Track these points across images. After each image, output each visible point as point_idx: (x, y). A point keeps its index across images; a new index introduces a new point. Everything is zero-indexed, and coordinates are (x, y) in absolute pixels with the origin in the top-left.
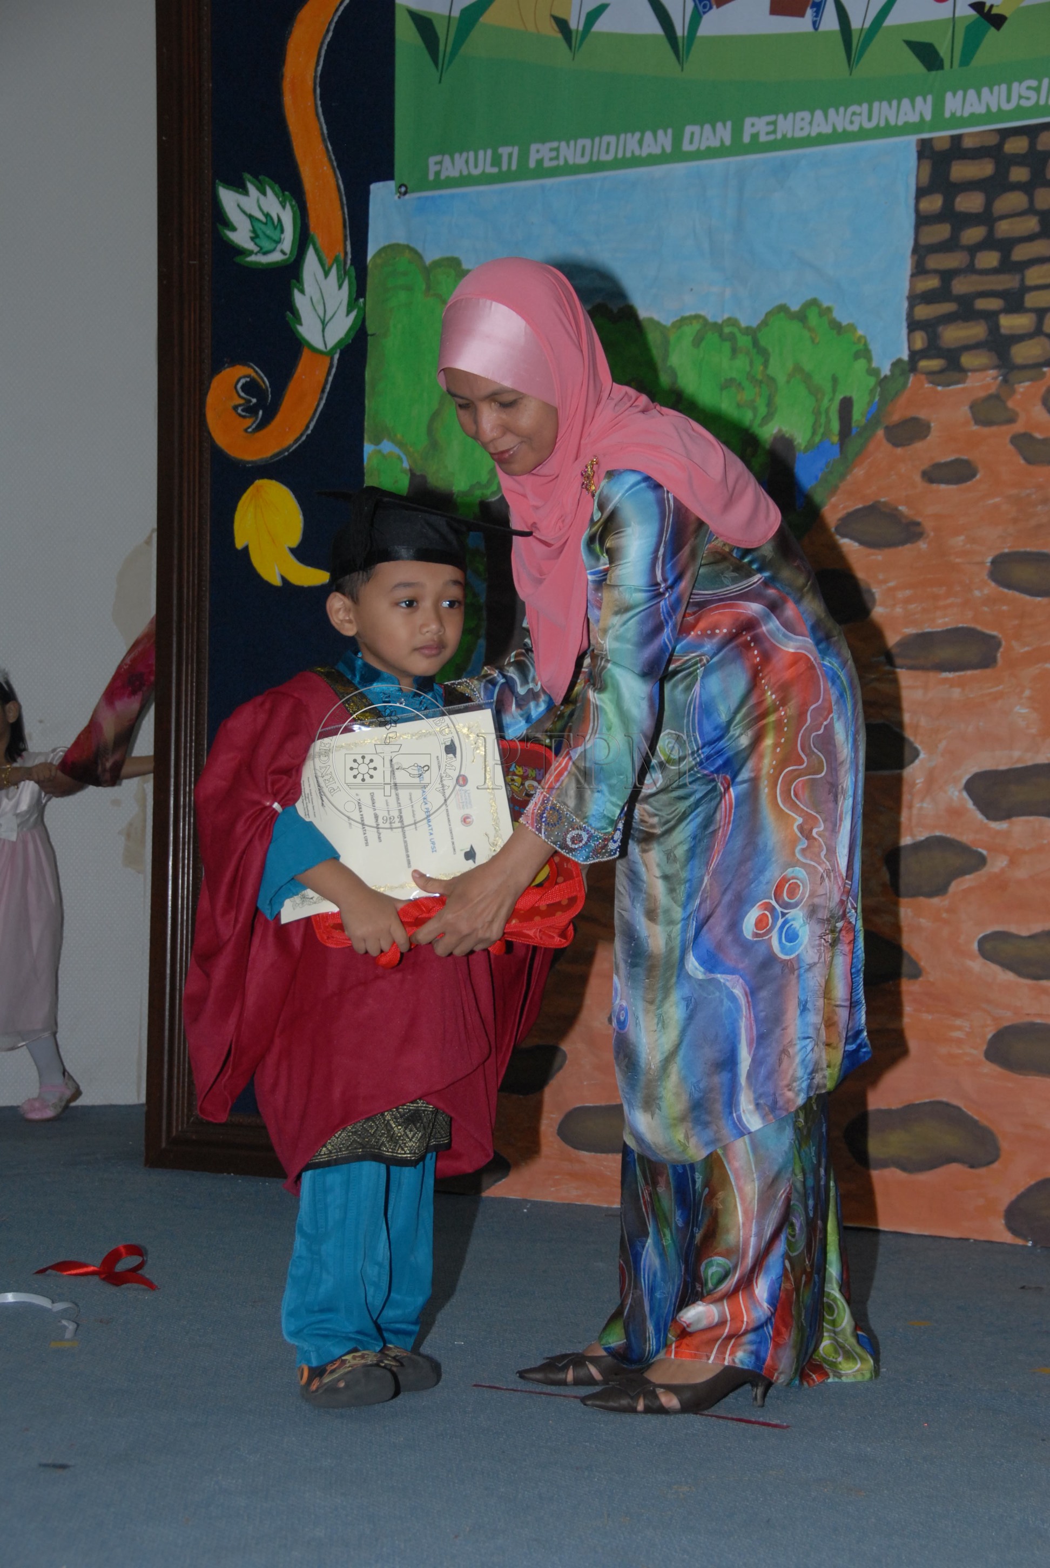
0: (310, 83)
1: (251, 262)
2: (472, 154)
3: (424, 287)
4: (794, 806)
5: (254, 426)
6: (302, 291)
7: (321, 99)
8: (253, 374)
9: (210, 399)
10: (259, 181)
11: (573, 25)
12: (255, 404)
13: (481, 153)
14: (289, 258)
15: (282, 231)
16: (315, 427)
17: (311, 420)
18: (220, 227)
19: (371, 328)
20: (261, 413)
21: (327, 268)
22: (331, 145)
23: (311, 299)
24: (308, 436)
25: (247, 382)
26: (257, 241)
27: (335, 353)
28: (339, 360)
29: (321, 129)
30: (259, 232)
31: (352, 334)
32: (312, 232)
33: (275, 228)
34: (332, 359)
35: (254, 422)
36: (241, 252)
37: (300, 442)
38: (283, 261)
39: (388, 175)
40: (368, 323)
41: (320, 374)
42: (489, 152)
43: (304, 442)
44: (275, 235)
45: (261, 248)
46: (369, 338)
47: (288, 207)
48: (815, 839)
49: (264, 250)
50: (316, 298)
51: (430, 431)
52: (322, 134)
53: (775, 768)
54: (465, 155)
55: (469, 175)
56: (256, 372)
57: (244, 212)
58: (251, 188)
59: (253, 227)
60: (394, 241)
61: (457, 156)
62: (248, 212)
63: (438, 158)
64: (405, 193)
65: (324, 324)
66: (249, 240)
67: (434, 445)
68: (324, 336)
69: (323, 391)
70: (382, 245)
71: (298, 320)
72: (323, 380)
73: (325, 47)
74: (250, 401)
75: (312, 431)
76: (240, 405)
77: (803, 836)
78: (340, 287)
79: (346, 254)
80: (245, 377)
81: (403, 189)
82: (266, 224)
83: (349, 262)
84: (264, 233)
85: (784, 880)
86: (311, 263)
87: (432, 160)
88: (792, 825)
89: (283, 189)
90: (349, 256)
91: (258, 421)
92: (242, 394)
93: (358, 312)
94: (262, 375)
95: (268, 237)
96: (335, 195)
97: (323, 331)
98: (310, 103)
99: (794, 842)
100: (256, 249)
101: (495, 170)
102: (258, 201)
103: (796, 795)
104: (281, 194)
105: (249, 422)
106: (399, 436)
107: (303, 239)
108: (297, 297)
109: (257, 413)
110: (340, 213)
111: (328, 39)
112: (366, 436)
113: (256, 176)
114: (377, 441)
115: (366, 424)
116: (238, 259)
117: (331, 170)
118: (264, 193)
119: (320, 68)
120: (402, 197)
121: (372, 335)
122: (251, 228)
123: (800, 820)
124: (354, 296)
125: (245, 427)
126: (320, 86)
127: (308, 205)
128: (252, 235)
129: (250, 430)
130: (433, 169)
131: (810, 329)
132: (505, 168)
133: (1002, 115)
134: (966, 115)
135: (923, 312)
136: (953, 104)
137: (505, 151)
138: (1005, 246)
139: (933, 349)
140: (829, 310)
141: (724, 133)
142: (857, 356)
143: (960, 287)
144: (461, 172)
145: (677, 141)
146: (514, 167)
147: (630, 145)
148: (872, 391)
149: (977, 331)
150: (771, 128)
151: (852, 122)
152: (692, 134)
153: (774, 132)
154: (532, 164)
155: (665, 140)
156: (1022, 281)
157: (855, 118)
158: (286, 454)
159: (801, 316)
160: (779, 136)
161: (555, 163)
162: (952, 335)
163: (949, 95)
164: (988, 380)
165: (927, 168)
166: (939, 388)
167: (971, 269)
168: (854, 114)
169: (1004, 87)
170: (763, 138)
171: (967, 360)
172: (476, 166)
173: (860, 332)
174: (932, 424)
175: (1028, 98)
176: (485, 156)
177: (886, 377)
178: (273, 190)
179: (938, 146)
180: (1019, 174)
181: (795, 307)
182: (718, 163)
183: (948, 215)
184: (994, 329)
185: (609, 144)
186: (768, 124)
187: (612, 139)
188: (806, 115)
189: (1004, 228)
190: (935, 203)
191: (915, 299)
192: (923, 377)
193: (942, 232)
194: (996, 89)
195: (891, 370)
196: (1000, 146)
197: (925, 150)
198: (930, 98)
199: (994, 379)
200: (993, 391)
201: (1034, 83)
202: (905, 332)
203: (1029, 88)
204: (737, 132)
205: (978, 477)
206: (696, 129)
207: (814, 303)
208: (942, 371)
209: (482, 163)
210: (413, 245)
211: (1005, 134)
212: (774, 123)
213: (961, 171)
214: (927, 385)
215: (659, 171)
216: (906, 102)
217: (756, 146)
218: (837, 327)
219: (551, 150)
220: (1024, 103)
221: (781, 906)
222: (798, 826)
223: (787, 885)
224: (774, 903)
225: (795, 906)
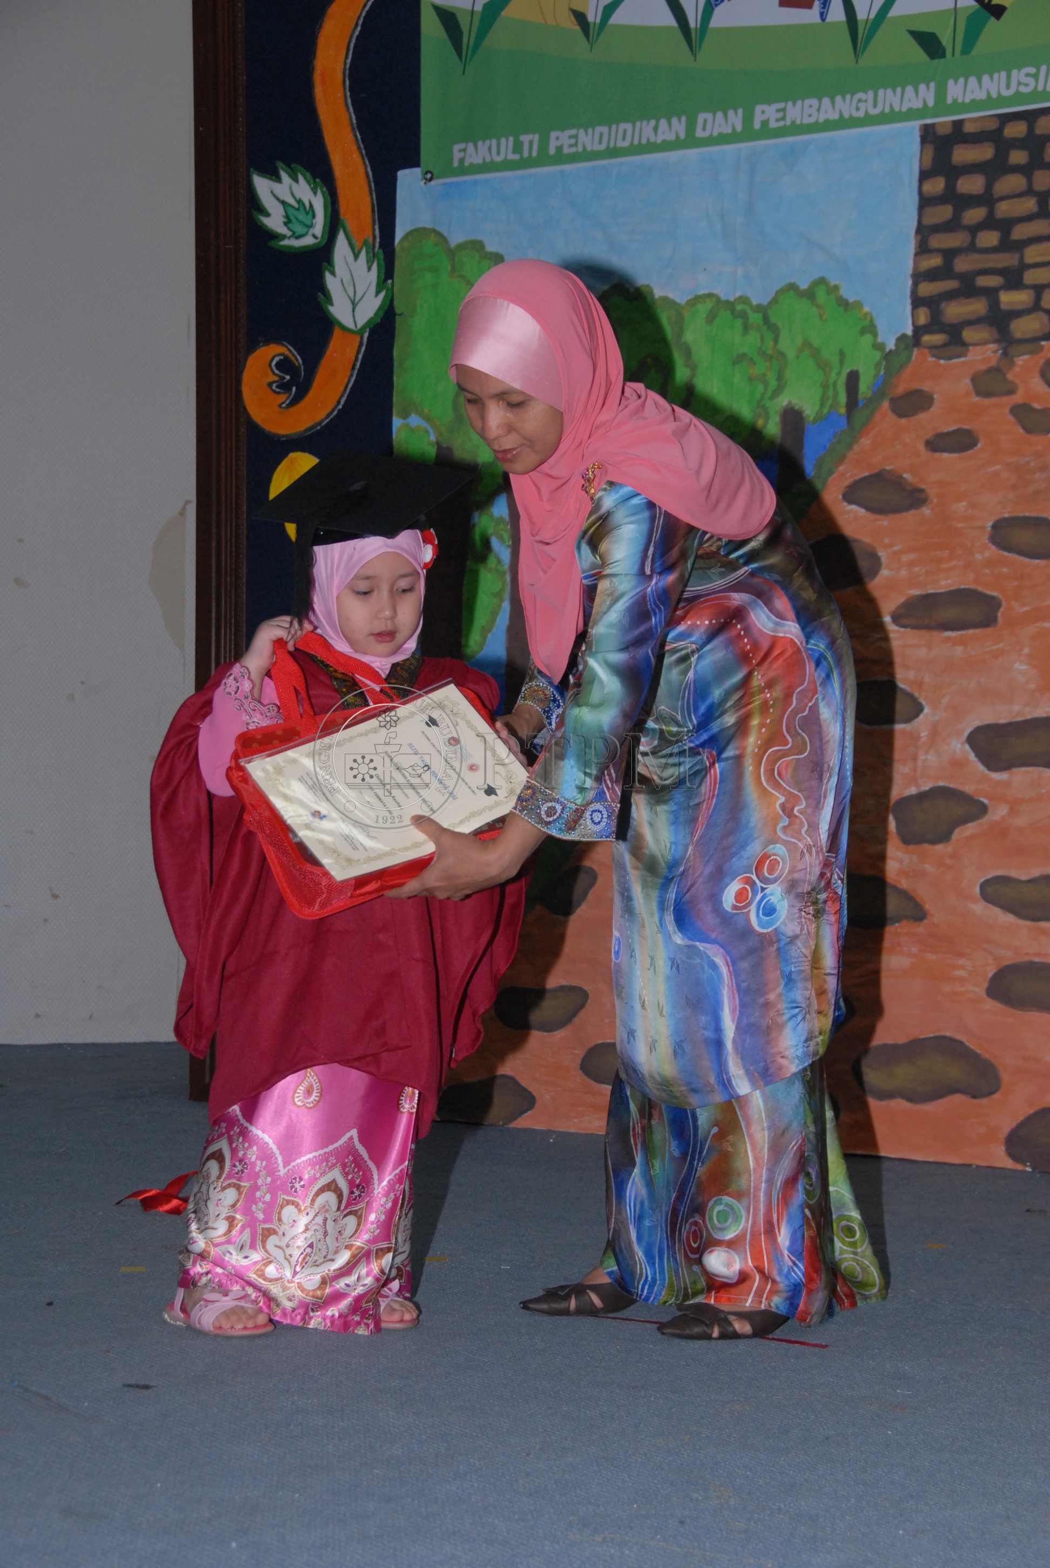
0: (340, 75)
1: (284, 246)
2: (494, 142)
3: (449, 268)
4: (777, 785)
5: (287, 402)
6: (333, 273)
7: (350, 90)
8: (287, 353)
9: (246, 376)
10: (292, 169)
11: (591, 18)
12: (288, 381)
13: (503, 141)
14: (320, 242)
15: (314, 216)
16: (346, 402)
17: (342, 396)
18: (255, 213)
19: (399, 307)
20: (294, 389)
21: (356, 251)
22: (360, 134)
23: (342, 281)
24: (339, 411)
25: (280, 360)
26: (290, 225)
27: (365, 331)
28: (368, 338)
29: (351, 119)
30: (292, 218)
31: (381, 314)
32: (342, 217)
33: (307, 213)
34: (362, 338)
35: (288, 398)
36: (275, 236)
37: (332, 417)
38: (314, 244)
39: (414, 162)
40: (396, 303)
41: (350, 352)
42: (511, 139)
43: (337, 415)
44: (307, 220)
45: (294, 233)
46: (397, 317)
47: (319, 193)
48: (796, 817)
49: (297, 234)
50: (347, 279)
52: (352, 124)
53: (759, 747)
54: (488, 142)
55: (492, 161)
56: (290, 351)
57: (278, 199)
58: (284, 176)
59: (286, 212)
60: (420, 225)
61: (480, 143)
62: (281, 198)
63: (462, 146)
64: (431, 179)
65: (354, 305)
66: (282, 225)
68: (354, 316)
69: (353, 368)
70: (409, 228)
71: (329, 300)
72: (353, 358)
73: (354, 41)
74: (284, 378)
75: (343, 406)
76: (274, 382)
77: (785, 814)
78: (369, 269)
79: (374, 238)
80: (278, 355)
81: (429, 176)
82: (298, 209)
83: (377, 245)
84: (297, 219)
85: (765, 857)
86: (341, 247)
87: (456, 148)
88: (775, 804)
89: (314, 177)
90: (378, 240)
91: (291, 397)
92: (277, 372)
93: (386, 293)
94: (295, 353)
95: (301, 222)
96: (363, 182)
97: (353, 311)
98: (340, 95)
99: (776, 820)
100: (289, 233)
101: (517, 157)
102: (290, 188)
103: (779, 774)
104: (312, 181)
105: (283, 398)
106: (426, 411)
107: (334, 224)
108: (328, 276)
109: (291, 390)
110: (369, 199)
111: (357, 33)
112: (394, 411)
113: (288, 165)
114: (405, 415)
115: (394, 399)
116: (273, 243)
117: (360, 159)
118: (297, 181)
119: (349, 61)
120: (428, 183)
121: (400, 315)
122: (284, 214)
123: (782, 799)
124: (383, 277)
125: (280, 402)
126: (349, 78)
127: (339, 192)
128: (285, 220)
129: (284, 405)
130: (457, 156)
131: (819, 307)
132: (526, 154)
133: (1001, 101)
134: (967, 100)
135: (927, 289)
136: (955, 91)
137: (525, 138)
138: (1005, 226)
139: (935, 325)
140: (836, 288)
141: (736, 120)
142: (863, 331)
143: (962, 264)
144: (484, 159)
145: (691, 127)
146: (535, 154)
147: (646, 131)
148: (878, 365)
149: (978, 307)
150: (781, 115)
151: (858, 109)
152: (705, 121)
153: (783, 118)
154: (552, 151)
155: (679, 127)
156: (1022, 258)
157: (860, 105)
158: (319, 428)
159: (809, 294)
160: (788, 123)
161: (573, 150)
162: (954, 311)
163: (951, 82)
164: (989, 353)
165: (930, 151)
166: (942, 362)
167: (972, 248)
168: (860, 101)
169: (1004, 74)
170: (773, 125)
171: (968, 334)
172: (498, 153)
173: (866, 309)
174: (935, 396)
175: (1027, 85)
176: (507, 144)
177: (891, 351)
178: (305, 178)
179: (940, 131)
180: (1018, 157)
181: (804, 286)
182: (729, 148)
183: (950, 196)
184: (994, 304)
185: (625, 132)
186: (778, 111)
187: (628, 126)
188: (814, 102)
189: (1004, 209)
190: (937, 185)
191: (918, 277)
192: (926, 351)
193: (944, 213)
194: (996, 76)
195: (896, 345)
196: (1000, 130)
197: (928, 134)
198: (932, 85)
199: (995, 352)
200: (993, 363)
201: (1032, 70)
202: (909, 308)
203: (1027, 75)
204: (748, 119)
205: (979, 445)
206: (709, 116)
207: (822, 281)
208: (944, 346)
209: (504, 150)
210: (438, 229)
211: (1006, 119)
212: (783, 110)
213: (962, 155)
214: (930, 359)
215: (673, 156)
216: (909, 90)
217: (766, 132)
218: (844, 304)
219: (570, 137)
220: (1023, 89)
221: (761, 881)
222: (780, 805)
223: (768, 861)
224: (754, 877)
225: (775, 881)
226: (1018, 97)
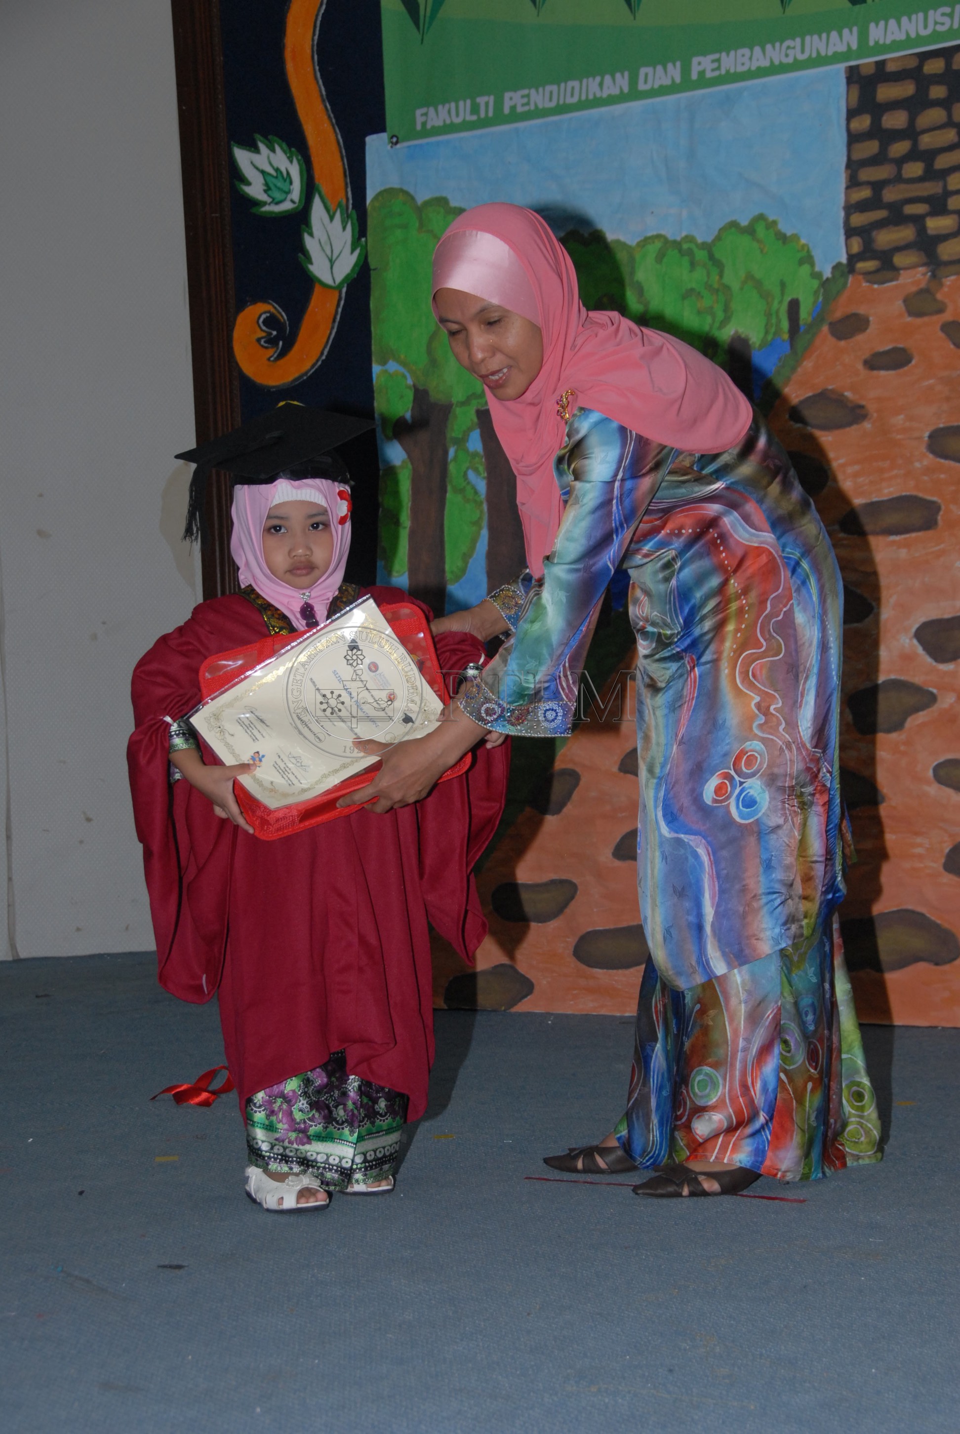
0: (308, 51)
1: (266, 212)
2: (453, 105)
3: (417, 224)
4: (751, 686)
5: (275, 356)
6: (311, 235)
7: (318, 65)
8: (273, 310)
9: (236, 334)
10: (269, 140)
12: (275, 336)
13: (461, 103)
14: (298, 206)
15: (291, 183)
16: (329, 352)
17: (325, 347)
18: (237, 183)
19: (373, 263)
20: (281, 343)
21: (331, 213)
22: (330, 105)
23: (319, 240)
24: (323, 361)
25: (267, 317)
26: (270, 192)
27: (343, 287)
28: (347, 293)
29: (320, 91)
30: (271, 185)
31: (357, 269)
32: (317, 182)
33: (285, 180)
34: (340, 292)
35: (275, 352)
36: (257, 203)
37: (316, 367)
38: (292, 209)
39: (379, 127)
40: (370, 259)
41: (331, 306)
42: (468, 102)
43: (321, 365)
44: (285, 187)
45: (273, 199)
46: (372, 272)
47: (295, 161)
48: (773, 715)
49: (276, 200)
50: (324, 239)
51: (430, 351)
52: (322, 95)
53: (735, 651)
54: (447, 106)
55: (452, 123)
56: (275, 308)
57: (257, 168)
59: (265, 180)
60: (388, 186)
61: (440, 107)
62: (261, 167)
63: (424, 110)
64: (397, 143)
65: (332, 262)
66: (263, 192)
67: (433, 362)
68: (332, 273)
69: (334, 321)
70: (379, 190)
71: (309, 260)
72: (334, 311)
73: (320, 18)
74: (271, 334)
75: (327, 356)
76: (262, 338)
77: (761, 713)
78: (344, 228)
79: (347, 199)
80: (265, 312)
81: (394, 140)
82: (276, 177)
83: (350, 206)
84: (276, 186)
85: (743, 753)
86: (318, 210)
87: (419, 112)
88: (750, 704)
89: (290, 146)
90: (351, 202)
91: (279, 351)
92: (264, 328)
93: (361, 250)
94: (280, 310)
95: (279, 189)
96: (334, 147)
97: (332, 268)
98: (310, 69)
99: (752, 718)
100: (269, 200)
101: (474, 118)
102: (268, 158)
103: (754, 676)
104: (288, 151)
105: (271, 352)
106: (402, 356)
107: (310, 189)
108: (307, 238)
109: (277, 344)
110: (340, 164)
111: (322, 11)
112: (374, 359)
113: (265, 136)
114: (384, 362)
115: (373, 348)
116: (254, 210)
117: (331, 127)
118: (273, 150)
119: (316, 37)
120: (395, 147)
121: (374, 270)
122: (262, 181)
123: (757, 699)
124: (357, 236)
125: (268, 356)
126: (317, 54)
127: (312, 159)
128: (265, 188)
129: (272, 359)
130: (419, 120)
131: (759, 241)
132: (483, 115)
133: (920, 40)
134: (888, 42)
135: (858, 220)
136: (876, 33)
137: (482, 100)
138: (928, 157)
139: (868, 252)
140: (774, 223)
141: (675, 72)
142: (801, 262)
143: (890, 195)
144: (444, 121)
145: (633, 82)
146: (491, 114)
147: (592, 87)
148: (816, 293)
149: (907, 233)
150: (716, 65)
151: (787, 55)
152: (646, 75)
153: (719, 68)
154: (507, 111)
155: (622, 82)
156: (945, 186)
157: (790, 52)
158: (305, 378)
159: (750, 230)
160: (723, 72)
161: (526, 108)
162: (885, 238)
163: (872, 26)
164: (919, 276)
165: (855, 91)
166: (876, 286)
167: (899, 179)
168: (788, 48)
169: (921, 15)
170: (709, 75)
171: (899, 260)
172: (457, 115)
173: (803, 241)
174: (871, 319)
175: (943, 24)
176: (465, 106)
177: (827, 279)
178: (282, 148)
179: (864, 72)
180: (938, 92)
181: (744, 223)
182: (670, 99)
183: (876, 132)
184: (922, 230)
185: (573, 88)
186: (713, 61)
187: (576, 84)
188: (746, 51)
189: (927, 141)
190: (863, 123)
191: (850, 209)
192: (861, 277)
193: (871, 147)
194: (914, 17)
195: (832, 273)
196: (920, 67)
197: (853, 75)
198: (855, 29)
199: (924, 274)
200: (923, 285)
201: (947, 10)
202: (842, 238)
203: (943, 15)
204: (686, 70)
205: (913, 362)
206: (649, 70)
207: (761, 217)
208: (877, 271)
209: (463, 112)
210: (405, 188)
211: (924, 57)
212: (718, 60)
213: (886, 92)
214: (864, 284)
215: (618, 109)
216: (834, 35)
217: (703, 82)
218: (783, 238)
219: (523, 97)
220: (939, 28)
221: (739, 776)
222: (755, 704)
223: (745, 757)
224: (732, 772)
225: (753, 775)
226: (936, 36)
